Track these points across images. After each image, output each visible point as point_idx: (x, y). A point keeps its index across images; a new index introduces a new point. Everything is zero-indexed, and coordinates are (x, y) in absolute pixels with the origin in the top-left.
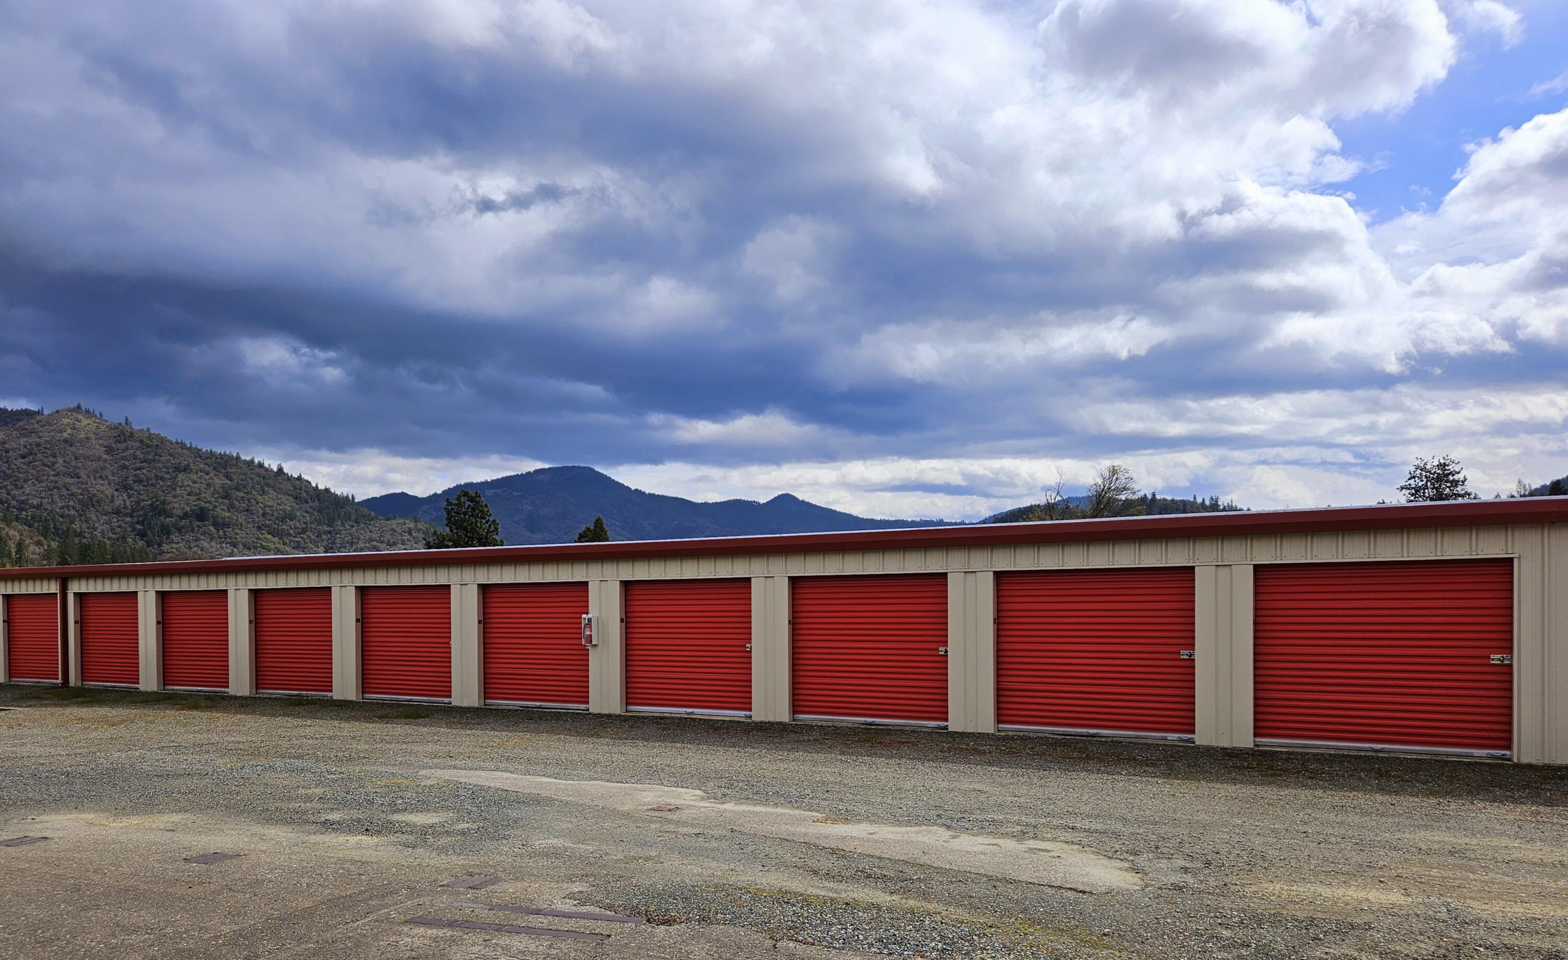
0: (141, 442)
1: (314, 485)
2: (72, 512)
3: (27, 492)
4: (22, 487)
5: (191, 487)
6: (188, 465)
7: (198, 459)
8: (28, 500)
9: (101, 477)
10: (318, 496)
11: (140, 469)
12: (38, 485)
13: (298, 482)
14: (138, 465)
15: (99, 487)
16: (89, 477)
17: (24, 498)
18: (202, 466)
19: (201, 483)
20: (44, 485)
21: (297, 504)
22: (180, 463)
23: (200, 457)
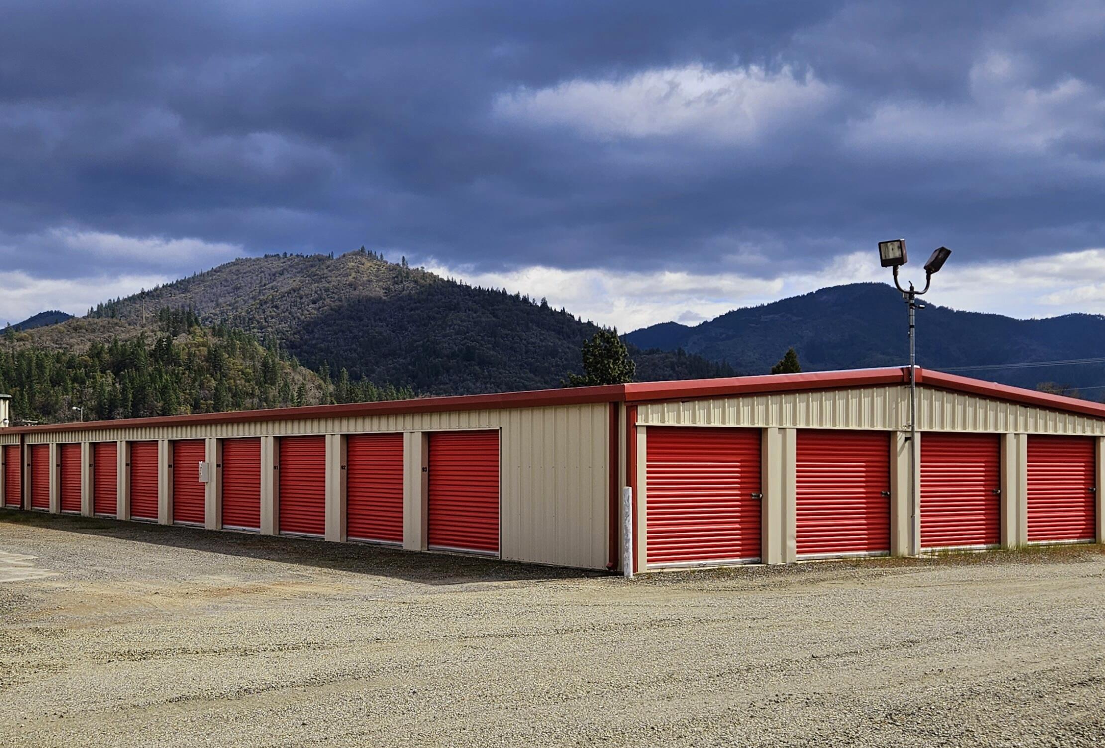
0: (416, 282)
1: (576, 318)
2: (354, 355)
3: (317, 336)
4: (313, 331)
5: (459, 326)
6: (458, 303)
7: (467, 297)
8: (316, 344)
9: (379, 319)
10: (580, 330)
11: (417, 308)
12: (326, 329)
13: (562, 317)
14: (413, 305)
15: (377, 329)
16: (369, 319)
17: (314, 342)
18: (470, 303)
19: (469, 321)
20: (331, 329)
21: (559, 339)
22: (450, 301)
23: (469, 294)
